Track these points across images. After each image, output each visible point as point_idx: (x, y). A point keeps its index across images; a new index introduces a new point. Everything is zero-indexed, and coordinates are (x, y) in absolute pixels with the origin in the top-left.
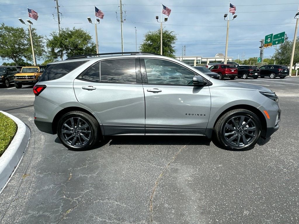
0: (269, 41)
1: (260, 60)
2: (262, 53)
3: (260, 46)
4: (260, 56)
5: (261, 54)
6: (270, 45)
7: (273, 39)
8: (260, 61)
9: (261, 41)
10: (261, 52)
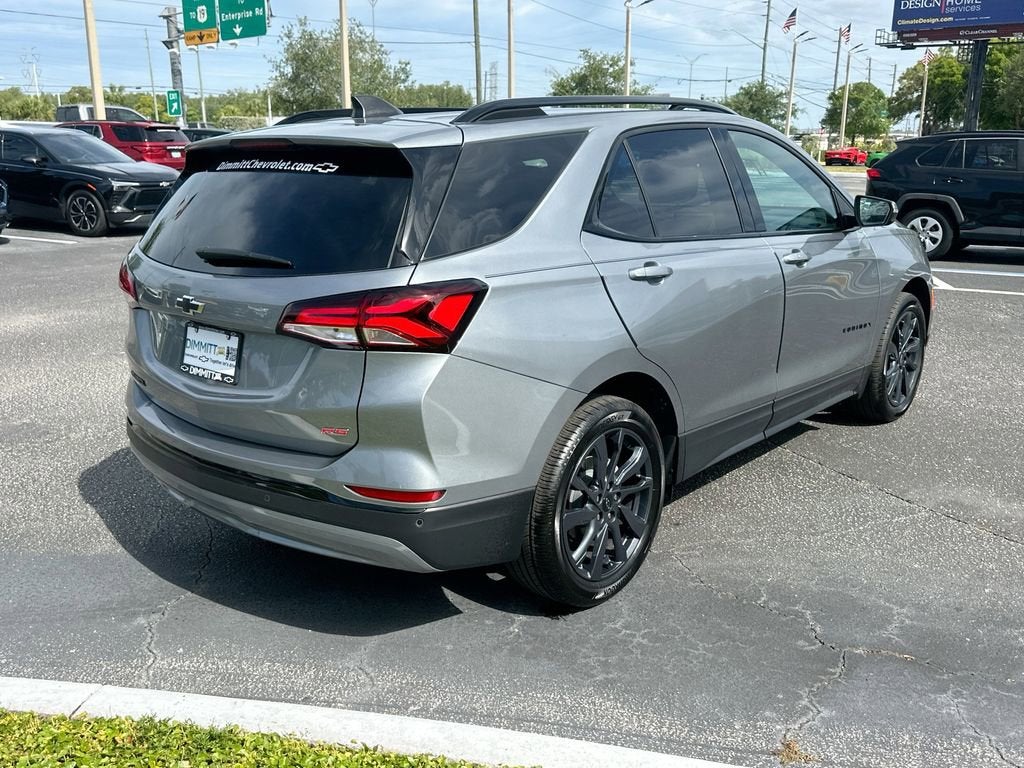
0: (202, 19)
1: (177, 101)
2: (179, 71)
3: (166, 38)
4: (174, 83)
5: (176, 73)
6: (210, 36)
7: (218, 15)
8: (175, 105)
9: (167, 14)
10: (173, 64)
